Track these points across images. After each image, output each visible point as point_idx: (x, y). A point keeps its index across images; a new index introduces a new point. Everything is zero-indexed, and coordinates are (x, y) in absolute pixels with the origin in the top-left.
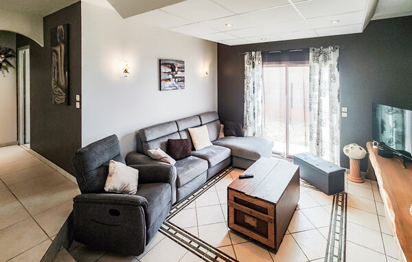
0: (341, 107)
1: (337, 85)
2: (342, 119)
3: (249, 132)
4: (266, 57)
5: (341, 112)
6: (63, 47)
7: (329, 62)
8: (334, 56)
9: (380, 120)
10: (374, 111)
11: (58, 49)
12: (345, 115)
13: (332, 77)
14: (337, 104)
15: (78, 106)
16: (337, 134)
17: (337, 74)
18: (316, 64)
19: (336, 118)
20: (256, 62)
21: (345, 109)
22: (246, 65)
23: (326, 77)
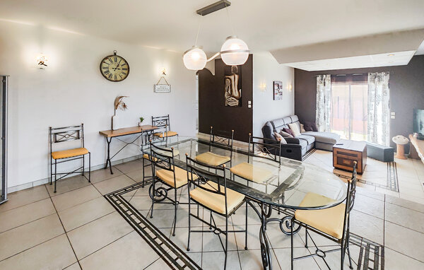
0: (391, 112)
1: (388, 98)
2: (392, 120)
3: (321, 129)
4: (334, 78)
5: (391, 115)
6: (237, 76)
7: (382, 83)
8: (386, 78)
9: (419, 122)
10: (415, 115)
11: (232, 77)
12: (393, 117)
13: (384, 92)
14: (388, 110)
15: (250, 106)
16: (388, 129)
17: (388, 90)
18: (372, 84)
19: (387, 119)
20: (327, 82)
21: (394, 113)
22: (318, 84)
23: (380, 92)
